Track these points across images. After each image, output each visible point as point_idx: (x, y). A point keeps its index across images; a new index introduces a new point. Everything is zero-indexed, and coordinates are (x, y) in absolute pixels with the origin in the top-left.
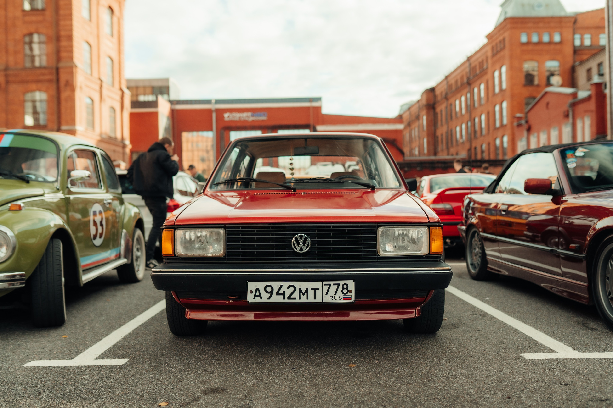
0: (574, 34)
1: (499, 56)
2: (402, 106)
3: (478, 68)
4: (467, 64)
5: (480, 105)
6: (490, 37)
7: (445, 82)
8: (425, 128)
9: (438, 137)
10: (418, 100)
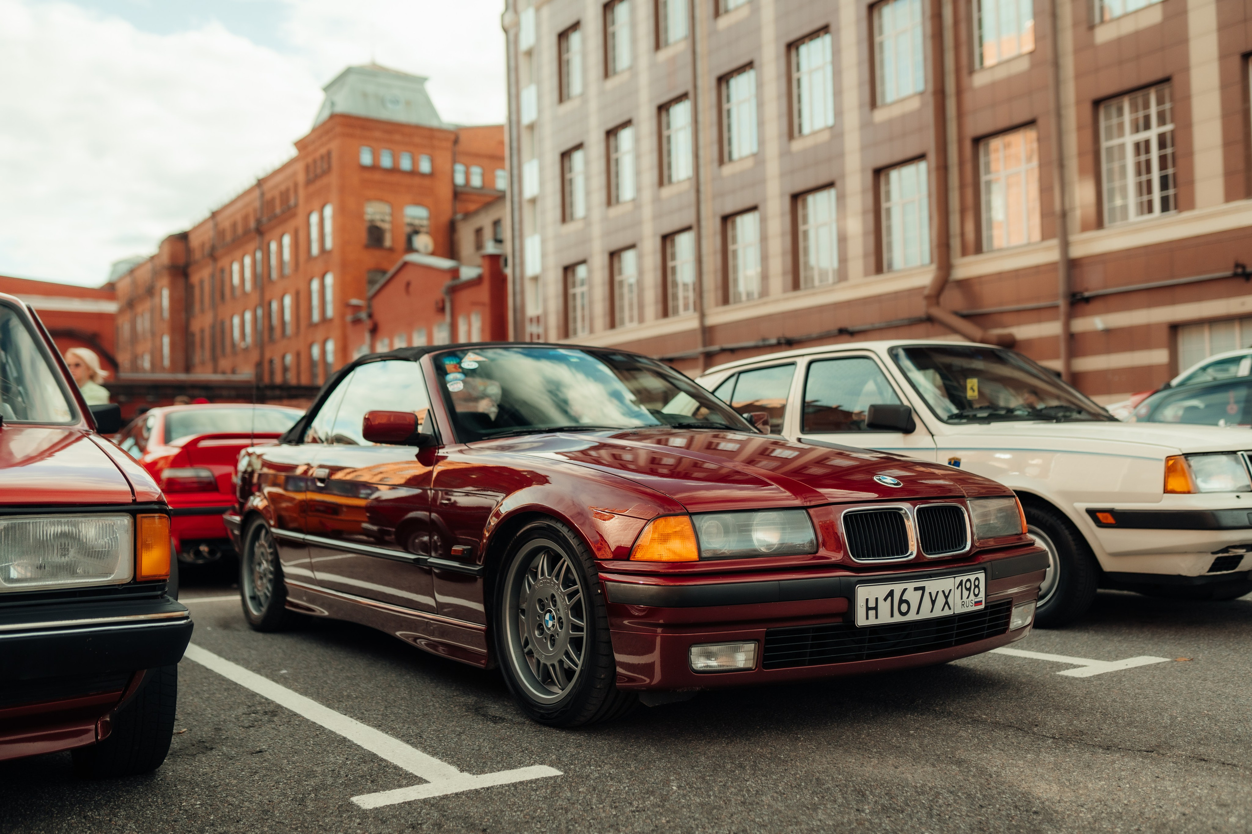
0: (454, 162)
1: (319, 184)
2: (115, 265)
3: (278, 202)
4: (257, 193)
5: (282, 276)
6: (301, 145)
7: (211, 224)
8: (166, 314)
9: (193, 335)
10: (152, 255)
